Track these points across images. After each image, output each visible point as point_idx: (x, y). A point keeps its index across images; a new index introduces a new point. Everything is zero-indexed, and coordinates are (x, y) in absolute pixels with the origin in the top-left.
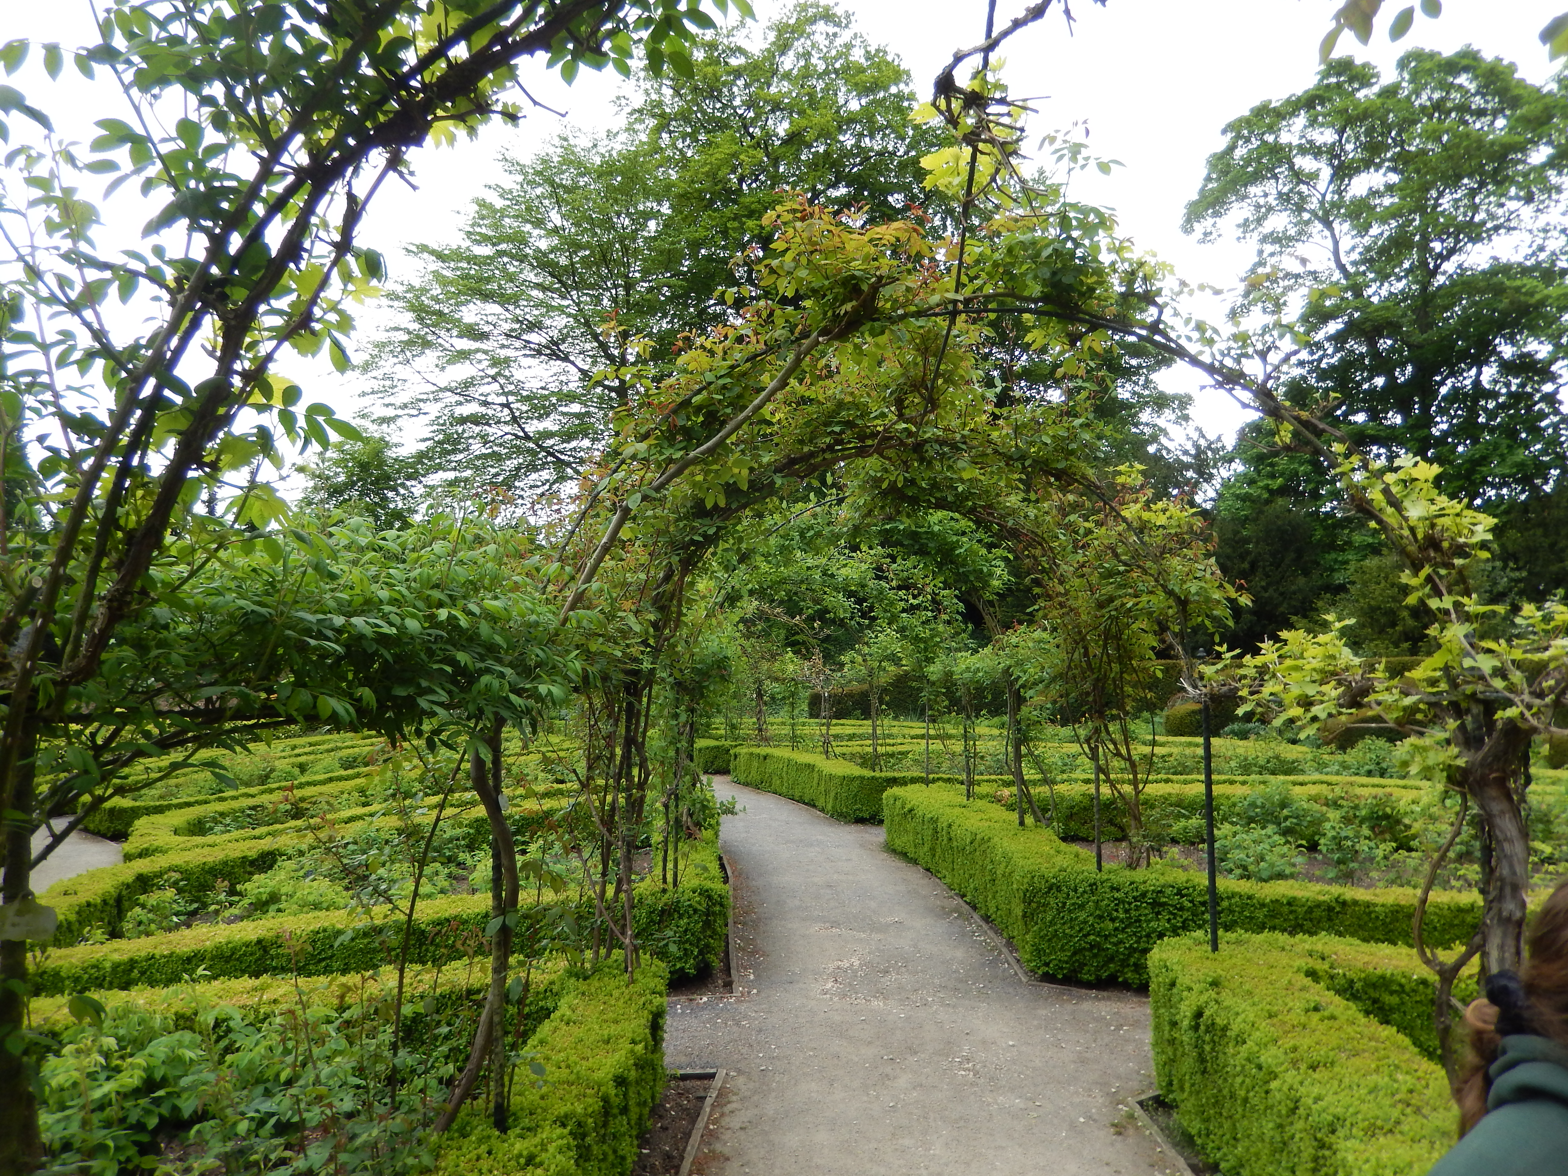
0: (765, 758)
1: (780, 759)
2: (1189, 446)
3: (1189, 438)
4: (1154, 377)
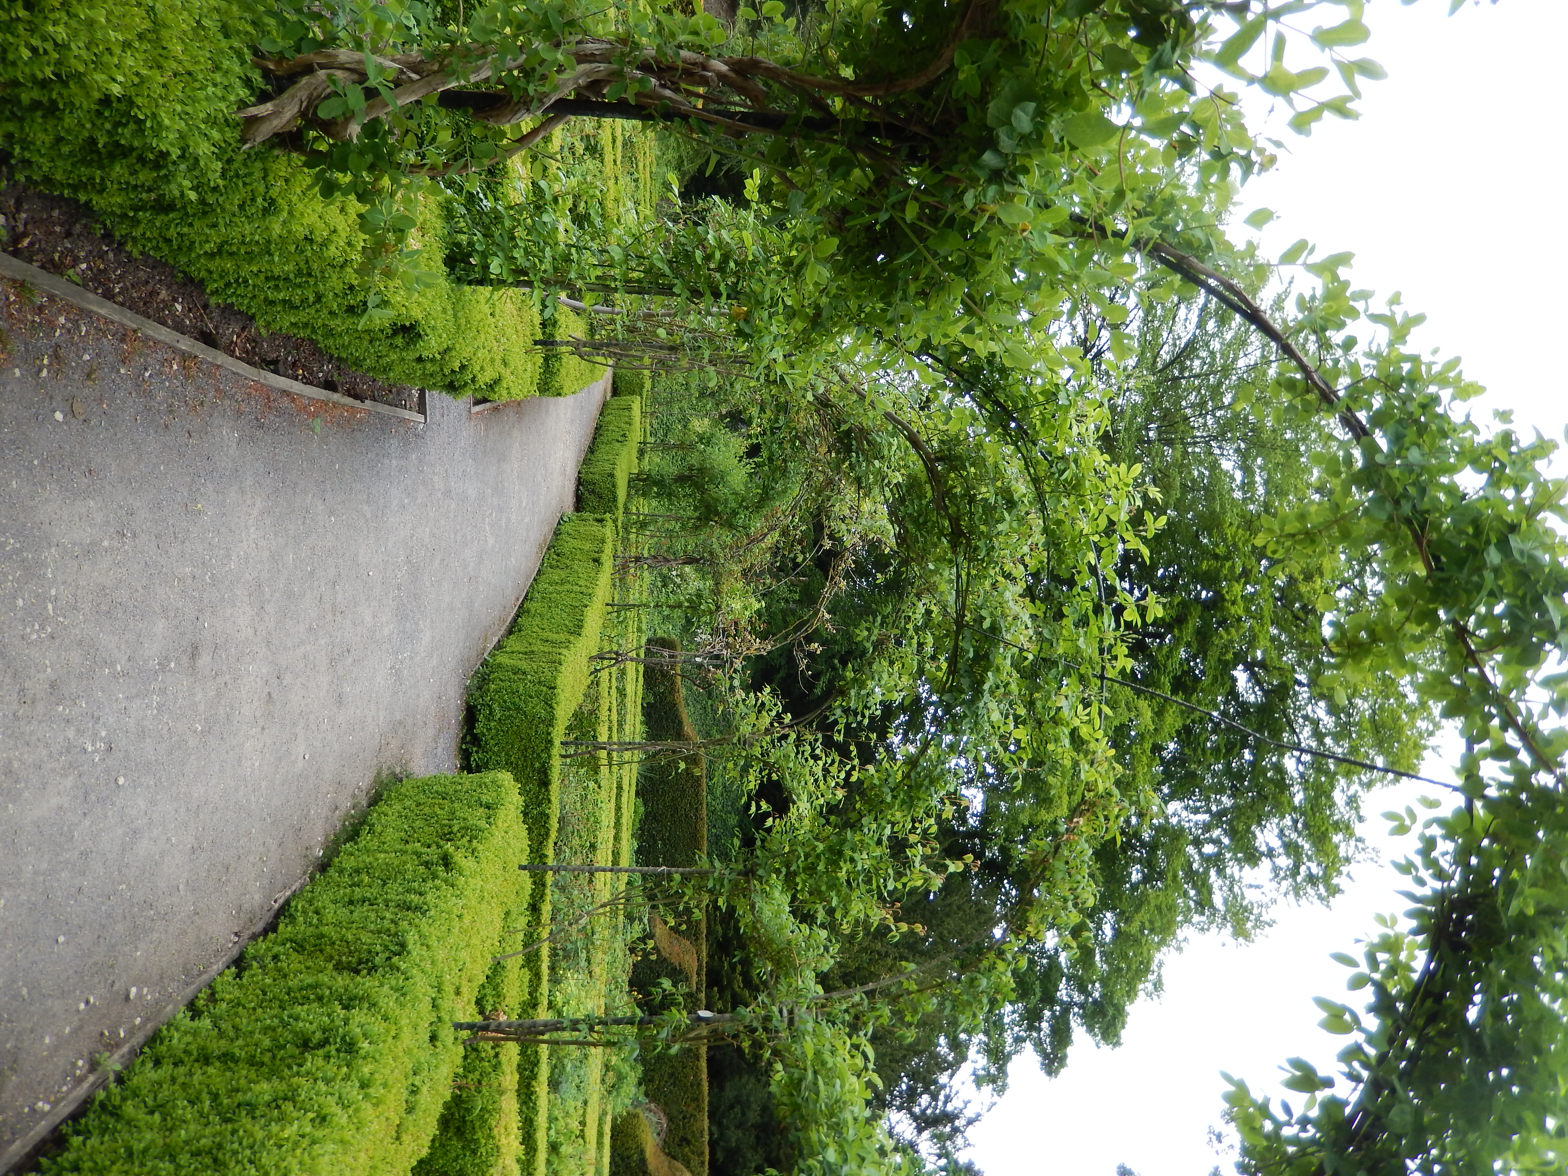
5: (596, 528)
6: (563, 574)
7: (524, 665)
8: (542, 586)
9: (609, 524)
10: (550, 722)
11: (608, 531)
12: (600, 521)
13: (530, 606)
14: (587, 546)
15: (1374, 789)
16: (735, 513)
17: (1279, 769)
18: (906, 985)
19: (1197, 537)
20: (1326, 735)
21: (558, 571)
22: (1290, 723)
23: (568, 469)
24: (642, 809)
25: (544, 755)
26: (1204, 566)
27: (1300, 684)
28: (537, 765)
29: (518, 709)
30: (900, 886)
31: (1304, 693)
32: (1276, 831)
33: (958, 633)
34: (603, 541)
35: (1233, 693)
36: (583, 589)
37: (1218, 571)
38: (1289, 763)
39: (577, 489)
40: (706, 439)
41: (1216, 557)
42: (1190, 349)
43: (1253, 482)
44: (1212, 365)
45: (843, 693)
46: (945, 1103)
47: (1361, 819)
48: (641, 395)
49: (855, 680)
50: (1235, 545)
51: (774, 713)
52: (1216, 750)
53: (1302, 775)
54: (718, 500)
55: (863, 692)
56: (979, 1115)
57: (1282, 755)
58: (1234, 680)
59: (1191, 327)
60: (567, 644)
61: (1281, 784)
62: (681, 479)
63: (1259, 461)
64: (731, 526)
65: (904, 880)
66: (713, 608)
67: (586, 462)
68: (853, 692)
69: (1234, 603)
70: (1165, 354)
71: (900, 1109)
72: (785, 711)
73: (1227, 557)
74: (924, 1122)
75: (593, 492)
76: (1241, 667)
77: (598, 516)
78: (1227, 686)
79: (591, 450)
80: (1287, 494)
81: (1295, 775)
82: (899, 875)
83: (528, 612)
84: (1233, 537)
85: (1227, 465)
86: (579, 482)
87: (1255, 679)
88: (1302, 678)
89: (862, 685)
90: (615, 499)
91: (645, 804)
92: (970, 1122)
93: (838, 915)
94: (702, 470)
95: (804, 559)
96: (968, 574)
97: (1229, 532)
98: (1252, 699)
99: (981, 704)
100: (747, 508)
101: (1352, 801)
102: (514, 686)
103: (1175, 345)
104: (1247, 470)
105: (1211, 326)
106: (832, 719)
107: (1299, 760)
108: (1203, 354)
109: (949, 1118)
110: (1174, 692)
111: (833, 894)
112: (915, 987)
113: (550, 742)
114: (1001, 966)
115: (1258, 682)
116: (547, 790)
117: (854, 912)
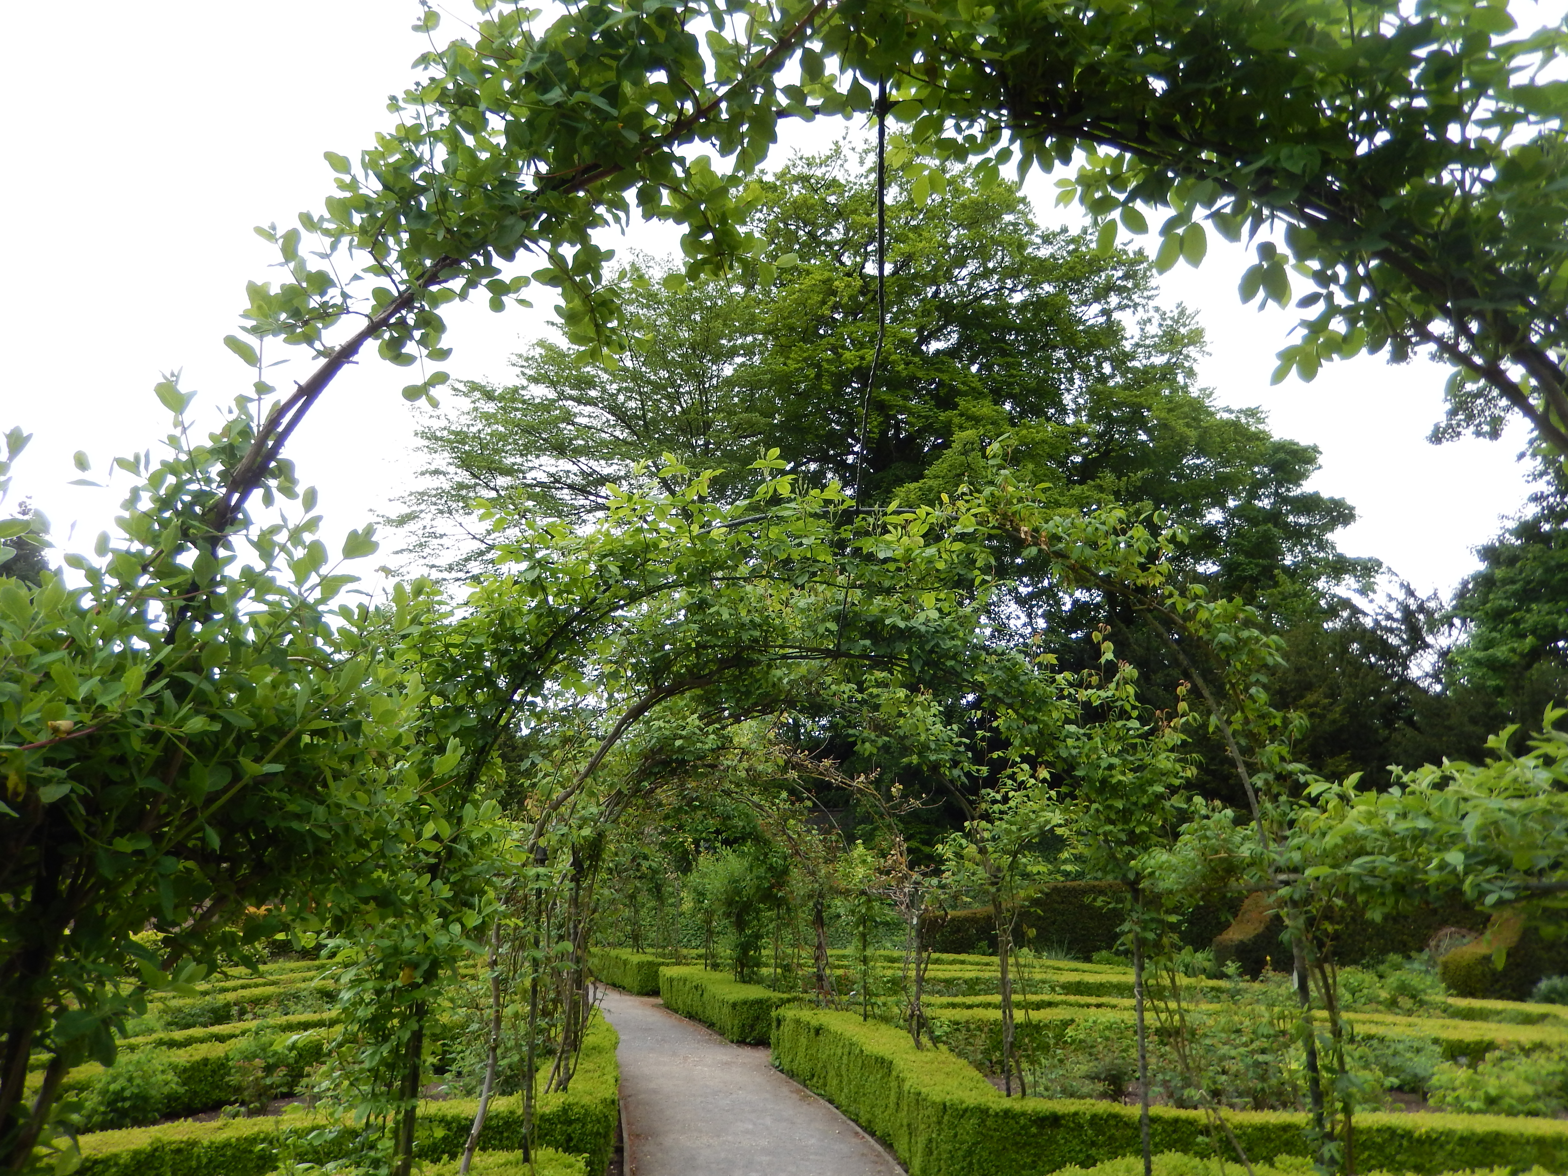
0: (818, 1031)
1: (838, 1038)
2: (1392, 608)
3: (1390, 598)
4: (1329, 536)
5: (787, 1029)
6: (832, 1073)
7: (922, 1140)
8: (843, 1101)
9: (782, 1011)
10: (983, 1112)
11: (790, 1013)
12: (779, 1022)
13: (863, 1119)
14: (803, 1041)
15: (1035, 221)
16: (771, 868)
17: (1023, 307)
18: (1237, 726)
19: (800, 394)
20: (986, 268)
21: (829, 1078)
22: (977, 299)
23: (725, 1058)
24: (1104, 953)
25: (1022, 1121)
26: (828, 387)
27: (936, 294)
28: (1034, 1130)
29: (970, 1153)
30: (1135, 714)
31: (946, 289)
32: (1084, 308)
33: (847, 655)
34: (798, 1022)
35: (953, 353)
36: (846, 1050)
37: (832, 374)
38: (1017, 298)
39: (749, 1044)
40: (700, 895)
41: (818, 376)
42: (616, 410)
43: (742, 346)
44: (631, 390)
45: (935, 767)
46: (1394, 620)
47: (1064, 230)
48: (660, 964)
49: (920, 754)
50: (805, 360)
51: (964, 842)
52: (1008, 366)
53: (1026, 286)
54: (758, 888)
55: (933, 746)
56: (1402, 585)
57: (1010, 306)
58: (938, 352)
59: (597, 411)
60: (900, 1081)
61: (1039, 304)
62: (740, 925)
63: (724, 342)
64: (785, 871)
65: (1128, 707)
66: (863, 899)
67: (722, 1033)
68: (933, 758)
69: (862, 358)
70: (622, 434)
71: (1406, 667)
72: (961, 829)
73: (818, 366)
74: (1416, 642)
75: (752, 1027)
76: (924, 348)
77: (774, 1024)
78: (945, 359)
79: (711, 1025)
80: (753, 315)
81: (1026, 293)
82: (1124, 715)
83: (870, 1122)
84: (798, 362)
85: (728, 370)
86: (742, 1042)
87: (934, 335)
88: (930, 291)
89: (925, 747)
90: (759, 1002)
91: (1098, 949)
92: (1411, 593)
93: (1177, 782)
94: (730, 903)
95: (809, 799)
96: (781, 647)
97: (793, 366)
98: (955, 336)
99: (923, 629)
100: (766, 855)
101: (1047, 239)
102: (945, 1156)
103: (614, 426)
104: (732, 353)
105: (593, 393)
106: (964, 779)
107: (1012, 290)
108: (621, 398)
109: (1408, 615)
110: (955, 406)
111: (1150, 790)
112: (1239, 714)
113: (1007, 1113)
114: (1203, 615)
115: (940, 329)
116: (1063, 1116)
117: (1169, 765)
